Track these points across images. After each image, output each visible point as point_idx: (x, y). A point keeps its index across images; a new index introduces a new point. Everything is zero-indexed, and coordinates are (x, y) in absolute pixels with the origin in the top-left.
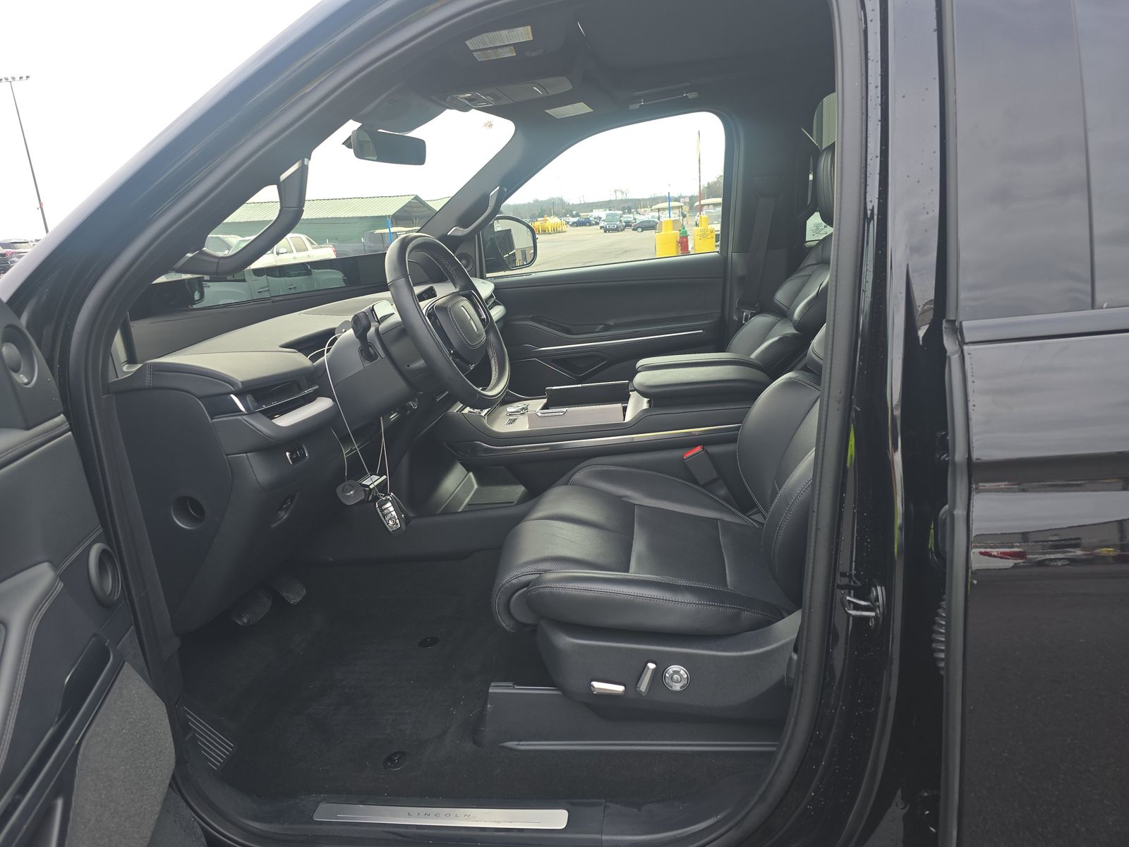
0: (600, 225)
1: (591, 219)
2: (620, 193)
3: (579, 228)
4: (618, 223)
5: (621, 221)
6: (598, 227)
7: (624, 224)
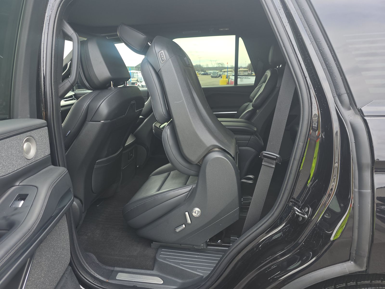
0: (211, 75)
1: (208, 73)
2: (220, 65)
3: (204, 76)
4: (216, 75)
5: (217, 74)
6: (210, 76)
7: (219, 75)
